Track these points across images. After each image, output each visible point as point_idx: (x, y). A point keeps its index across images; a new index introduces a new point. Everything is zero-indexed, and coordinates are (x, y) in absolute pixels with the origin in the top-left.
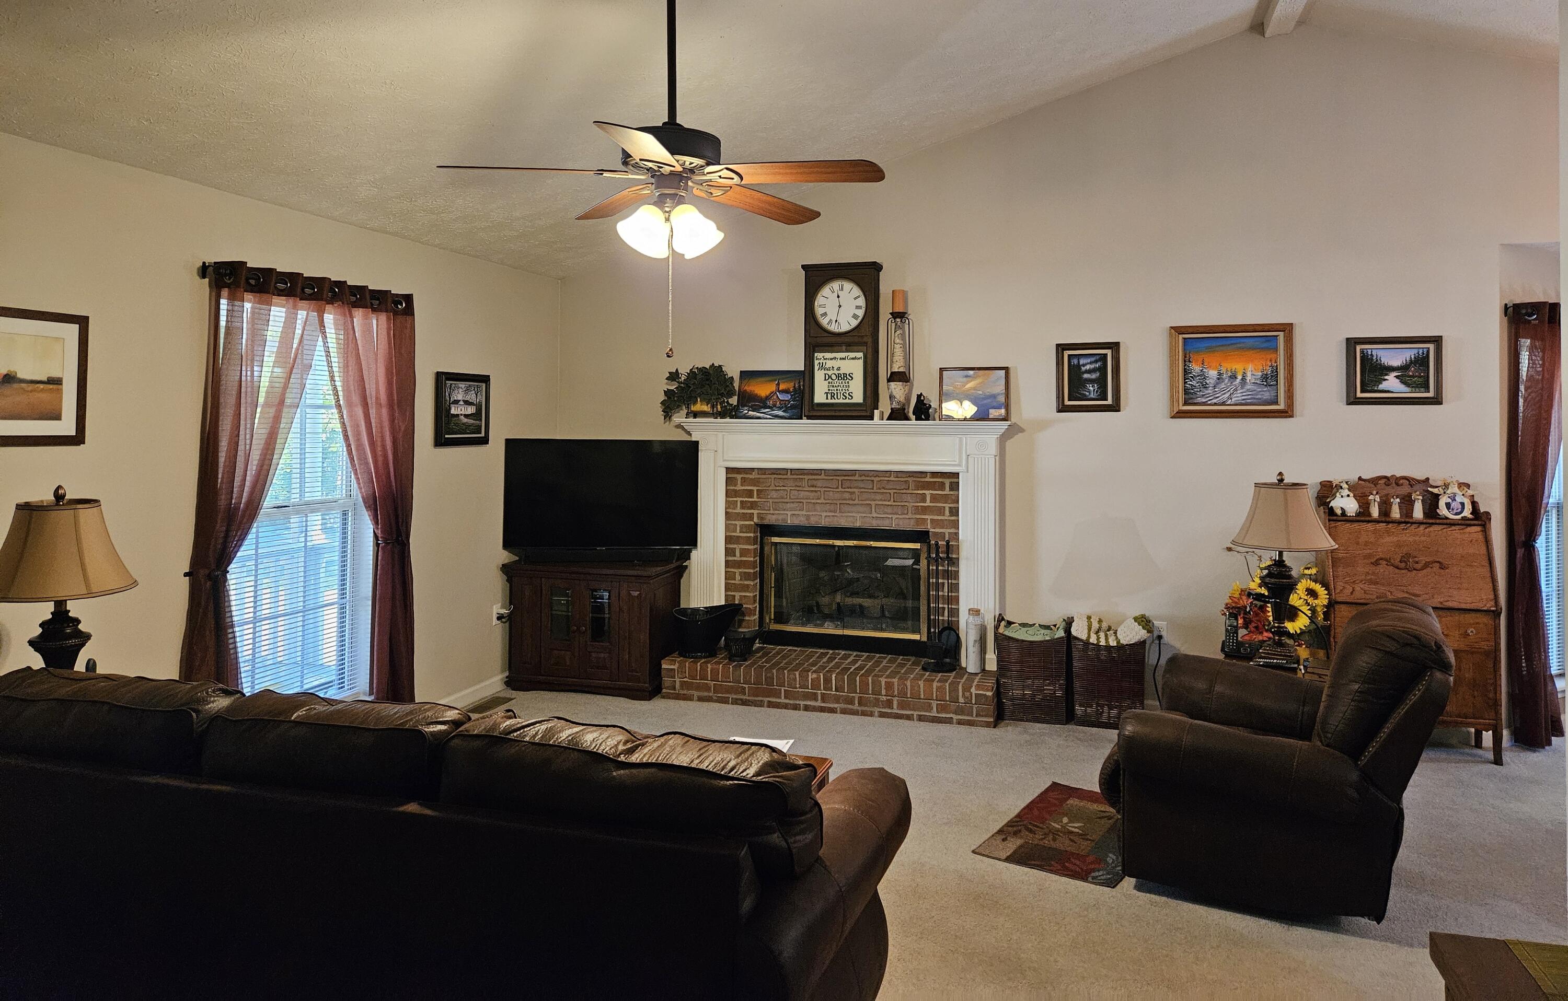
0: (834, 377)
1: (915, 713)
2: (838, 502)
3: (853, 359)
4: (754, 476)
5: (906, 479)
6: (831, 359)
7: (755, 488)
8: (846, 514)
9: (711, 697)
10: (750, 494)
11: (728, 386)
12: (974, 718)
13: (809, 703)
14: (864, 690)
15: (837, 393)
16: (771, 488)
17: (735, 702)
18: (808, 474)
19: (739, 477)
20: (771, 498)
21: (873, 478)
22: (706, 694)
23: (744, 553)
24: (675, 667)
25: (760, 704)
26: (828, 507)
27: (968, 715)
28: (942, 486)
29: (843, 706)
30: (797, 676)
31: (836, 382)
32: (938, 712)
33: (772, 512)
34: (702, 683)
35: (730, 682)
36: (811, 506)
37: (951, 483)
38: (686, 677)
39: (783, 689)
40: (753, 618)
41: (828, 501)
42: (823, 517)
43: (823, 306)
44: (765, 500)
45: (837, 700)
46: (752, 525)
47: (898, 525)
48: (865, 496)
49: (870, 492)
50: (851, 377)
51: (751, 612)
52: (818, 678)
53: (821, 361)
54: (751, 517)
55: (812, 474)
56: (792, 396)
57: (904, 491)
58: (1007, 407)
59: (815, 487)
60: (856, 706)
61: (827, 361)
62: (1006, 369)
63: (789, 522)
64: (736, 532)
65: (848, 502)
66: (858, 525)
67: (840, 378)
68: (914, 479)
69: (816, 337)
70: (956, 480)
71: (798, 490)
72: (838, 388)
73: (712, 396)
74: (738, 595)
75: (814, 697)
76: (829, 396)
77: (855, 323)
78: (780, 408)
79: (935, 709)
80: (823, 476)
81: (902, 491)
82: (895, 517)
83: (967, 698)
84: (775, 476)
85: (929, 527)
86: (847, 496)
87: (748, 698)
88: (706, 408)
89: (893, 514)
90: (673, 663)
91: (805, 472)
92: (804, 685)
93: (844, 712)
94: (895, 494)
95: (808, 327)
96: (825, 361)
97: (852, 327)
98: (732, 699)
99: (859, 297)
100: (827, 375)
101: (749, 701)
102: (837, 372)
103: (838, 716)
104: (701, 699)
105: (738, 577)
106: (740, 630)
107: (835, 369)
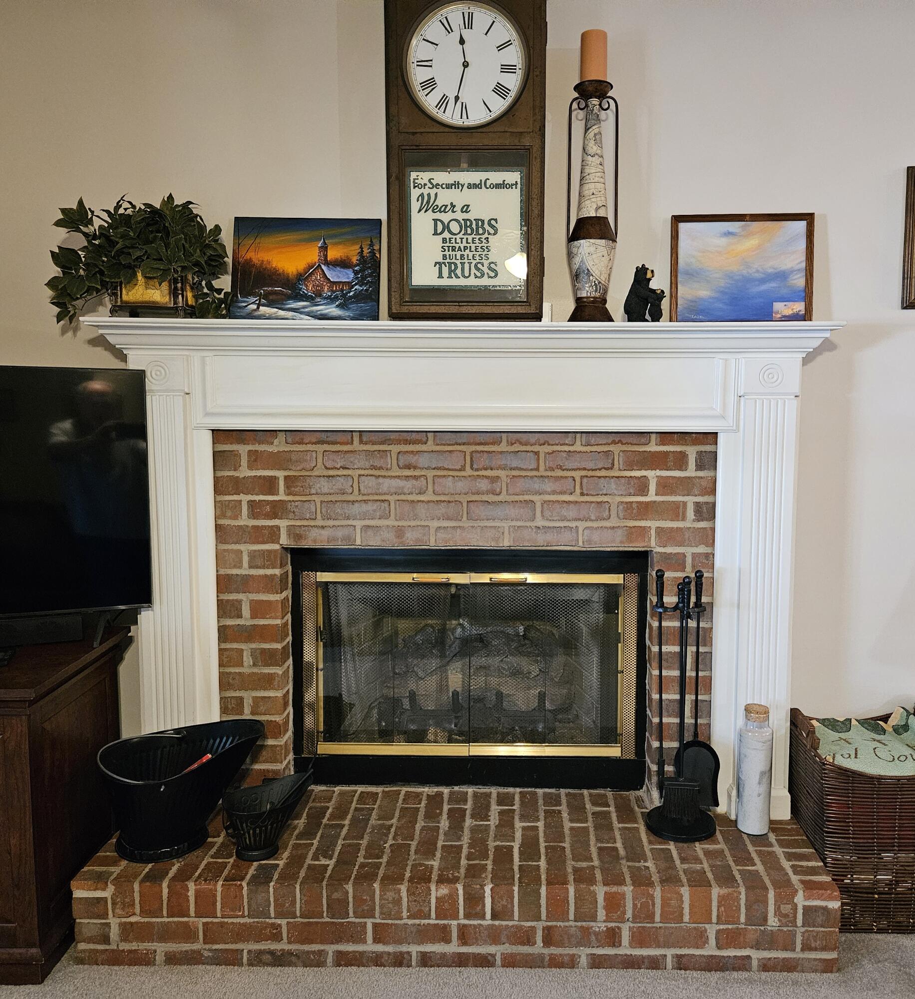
0: (455, 227)
1: (670, 952)
2: (464, 499)
3: (498, 186)
4: (277, 446)
5: (606, 448)
6: (449, 186)
7: (281, 474)
8: (482, 524)
9: (198, 952)
10: (270, 485)
11: (208, 246)
12: (798, 954)
13: (429, 948)
14: (558, 908)
15: (463, 264)
16: (316, 473)
17: (257, 960)
18: (398, 442)
19: (243, 450)
20: (317, 494)
21: (536, 448)
22: (186, 947)
23: (258, 609)
24: (107, 893)
25: (316, 961)
26: (444, 510)
27: (785, 949)
28: (681, 461)
29: (508, 948)
30: (404, 894)
31: (460, 240)
32: (719, 947)
33: (320, 522)
34: (174, 922)
35: (243, 916)
36: (407, 507)
37: (700, 453)
38: (134, 914)
39: (369, 923)
40: (282, 741)
41: (442, 498)
42: (432, 531)
43: (425, 64)
44: (304, 498)
45: (494, 936)
46: (276, 551)
47: (589, 541)
48: (521, 484)
49: (532, 477)
50: (492, 226)
51: (278, 729)
52: (453, 896)
53: (426, 191)
54: (273, 534)
55: (407, 442)
56: (356, 273)
57: (603, 473)
58: (807, 295)
59: (415, 468)
60: (538, 948)
61: (440, 191)
62: (809, 218)
63: (358, 542)
64: (240, 567)
65: (485, 498)
66: (508, 544)
67: (469, 231)
68: (625, 448)
69: (414, 134)
70: (708, 448)
71: (378, 477)
72: (465, 253)
73: (170, 263)
74: (248, 696)
75: (443, 935)
76: (445, 270)
77: (499, 105)
78: (331, 300)
79: (712, 941)
80: (430, 446)
81: (598, 473)
82: (582, 525)
83: (786, 916)
84: (326, 447)
85: (653, 543)
86: (484, 485)
87: (287, 947)
88: (158, 295)
89: (579, 519)
90: (100, 880)
91: (393, 436)
92: (420, 911)
93: (510, 962)
94: (585, 480)
95: (393, 110)
96: (435, 190)
97: (494, 115)
98: (249, 952)
99: (508, 44)
100: (439, 224)
101: (290, 953)
102: (460, 216)
103: (499, 973)
104: (172, 959)
105: (247, 660)
106: (257, 767)
107: (458, 208)
